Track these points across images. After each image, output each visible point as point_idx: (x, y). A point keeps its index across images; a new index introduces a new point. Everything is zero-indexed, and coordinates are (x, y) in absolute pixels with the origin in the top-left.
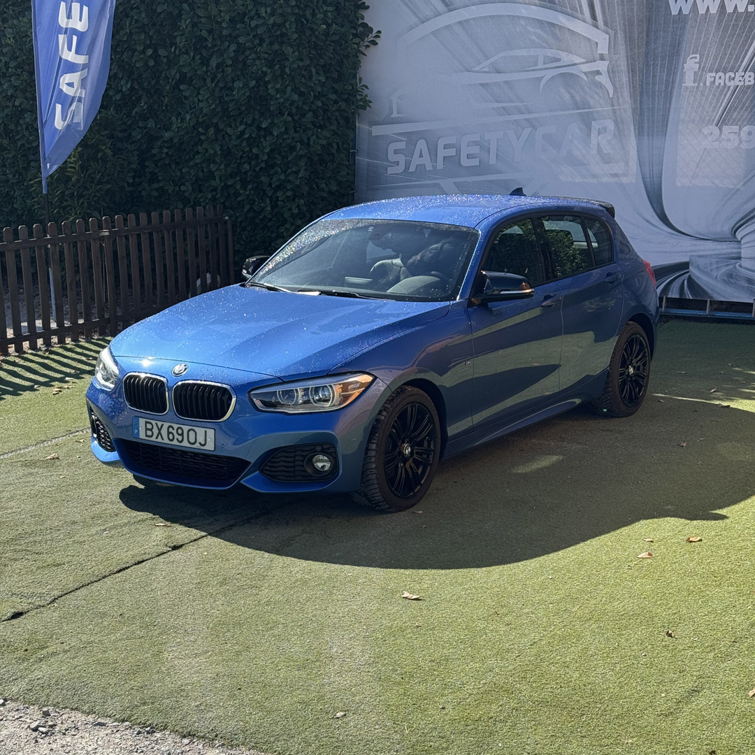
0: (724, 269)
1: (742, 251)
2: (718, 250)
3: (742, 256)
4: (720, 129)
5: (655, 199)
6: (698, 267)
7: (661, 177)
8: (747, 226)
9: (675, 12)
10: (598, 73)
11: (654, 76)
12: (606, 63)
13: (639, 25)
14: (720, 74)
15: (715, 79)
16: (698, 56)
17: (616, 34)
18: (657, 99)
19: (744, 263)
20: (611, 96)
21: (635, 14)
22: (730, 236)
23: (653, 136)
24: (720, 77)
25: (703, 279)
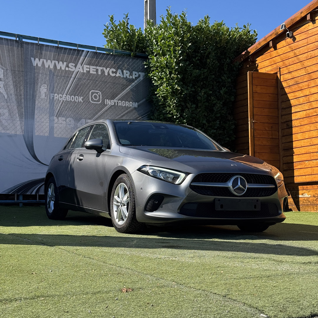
4: (58, 119)
5: (30, 148)
7: (33, 138)
9: (34, 65)
11: (27, 92)
13: (18, 68)
14: (56, 95)
15: (54, 96)
16: (46, 85)
17: (7, 70)
18: (28, 102)
20: (6, 98)
21: (16, 62)
23: (28, 119)
24: (56, 96)
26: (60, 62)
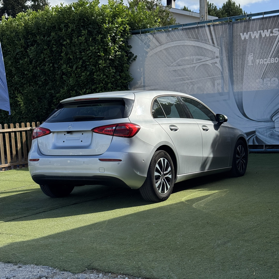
0: (269, 133)
1: (275, 125)
2: (266, 125)
3: (276, 127)
4: (263, 80)
5: (241, 108)
6: (259, 132)
7: (242, 99)
8: (276, 116)
9: (243, 38)
10: (216, 63)
11: (237, 63)
12: (219, 59)
14: (262, 60)
15: (259, 62)
16: (253, 54)
17: (222, 48)
18: (238, 71)
19: (276, 129)
22: (270, 120)
24: (261, 61)
25: (261, 137)
26: (265, 30)
